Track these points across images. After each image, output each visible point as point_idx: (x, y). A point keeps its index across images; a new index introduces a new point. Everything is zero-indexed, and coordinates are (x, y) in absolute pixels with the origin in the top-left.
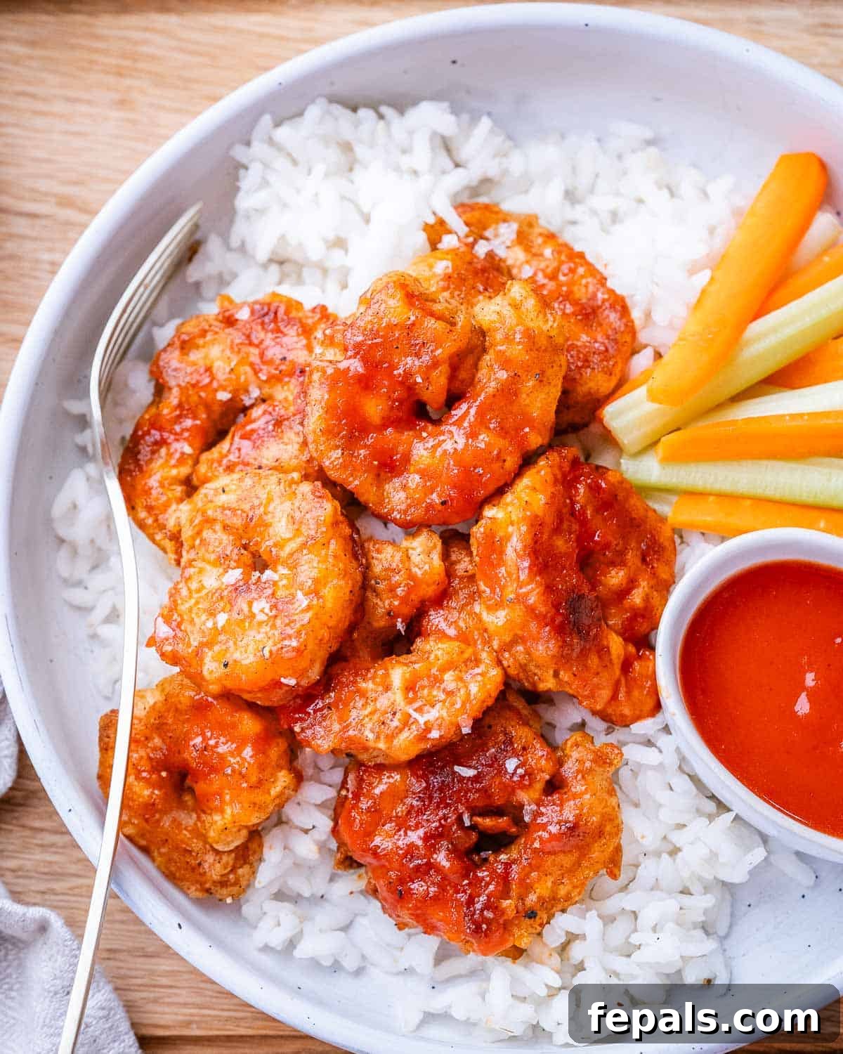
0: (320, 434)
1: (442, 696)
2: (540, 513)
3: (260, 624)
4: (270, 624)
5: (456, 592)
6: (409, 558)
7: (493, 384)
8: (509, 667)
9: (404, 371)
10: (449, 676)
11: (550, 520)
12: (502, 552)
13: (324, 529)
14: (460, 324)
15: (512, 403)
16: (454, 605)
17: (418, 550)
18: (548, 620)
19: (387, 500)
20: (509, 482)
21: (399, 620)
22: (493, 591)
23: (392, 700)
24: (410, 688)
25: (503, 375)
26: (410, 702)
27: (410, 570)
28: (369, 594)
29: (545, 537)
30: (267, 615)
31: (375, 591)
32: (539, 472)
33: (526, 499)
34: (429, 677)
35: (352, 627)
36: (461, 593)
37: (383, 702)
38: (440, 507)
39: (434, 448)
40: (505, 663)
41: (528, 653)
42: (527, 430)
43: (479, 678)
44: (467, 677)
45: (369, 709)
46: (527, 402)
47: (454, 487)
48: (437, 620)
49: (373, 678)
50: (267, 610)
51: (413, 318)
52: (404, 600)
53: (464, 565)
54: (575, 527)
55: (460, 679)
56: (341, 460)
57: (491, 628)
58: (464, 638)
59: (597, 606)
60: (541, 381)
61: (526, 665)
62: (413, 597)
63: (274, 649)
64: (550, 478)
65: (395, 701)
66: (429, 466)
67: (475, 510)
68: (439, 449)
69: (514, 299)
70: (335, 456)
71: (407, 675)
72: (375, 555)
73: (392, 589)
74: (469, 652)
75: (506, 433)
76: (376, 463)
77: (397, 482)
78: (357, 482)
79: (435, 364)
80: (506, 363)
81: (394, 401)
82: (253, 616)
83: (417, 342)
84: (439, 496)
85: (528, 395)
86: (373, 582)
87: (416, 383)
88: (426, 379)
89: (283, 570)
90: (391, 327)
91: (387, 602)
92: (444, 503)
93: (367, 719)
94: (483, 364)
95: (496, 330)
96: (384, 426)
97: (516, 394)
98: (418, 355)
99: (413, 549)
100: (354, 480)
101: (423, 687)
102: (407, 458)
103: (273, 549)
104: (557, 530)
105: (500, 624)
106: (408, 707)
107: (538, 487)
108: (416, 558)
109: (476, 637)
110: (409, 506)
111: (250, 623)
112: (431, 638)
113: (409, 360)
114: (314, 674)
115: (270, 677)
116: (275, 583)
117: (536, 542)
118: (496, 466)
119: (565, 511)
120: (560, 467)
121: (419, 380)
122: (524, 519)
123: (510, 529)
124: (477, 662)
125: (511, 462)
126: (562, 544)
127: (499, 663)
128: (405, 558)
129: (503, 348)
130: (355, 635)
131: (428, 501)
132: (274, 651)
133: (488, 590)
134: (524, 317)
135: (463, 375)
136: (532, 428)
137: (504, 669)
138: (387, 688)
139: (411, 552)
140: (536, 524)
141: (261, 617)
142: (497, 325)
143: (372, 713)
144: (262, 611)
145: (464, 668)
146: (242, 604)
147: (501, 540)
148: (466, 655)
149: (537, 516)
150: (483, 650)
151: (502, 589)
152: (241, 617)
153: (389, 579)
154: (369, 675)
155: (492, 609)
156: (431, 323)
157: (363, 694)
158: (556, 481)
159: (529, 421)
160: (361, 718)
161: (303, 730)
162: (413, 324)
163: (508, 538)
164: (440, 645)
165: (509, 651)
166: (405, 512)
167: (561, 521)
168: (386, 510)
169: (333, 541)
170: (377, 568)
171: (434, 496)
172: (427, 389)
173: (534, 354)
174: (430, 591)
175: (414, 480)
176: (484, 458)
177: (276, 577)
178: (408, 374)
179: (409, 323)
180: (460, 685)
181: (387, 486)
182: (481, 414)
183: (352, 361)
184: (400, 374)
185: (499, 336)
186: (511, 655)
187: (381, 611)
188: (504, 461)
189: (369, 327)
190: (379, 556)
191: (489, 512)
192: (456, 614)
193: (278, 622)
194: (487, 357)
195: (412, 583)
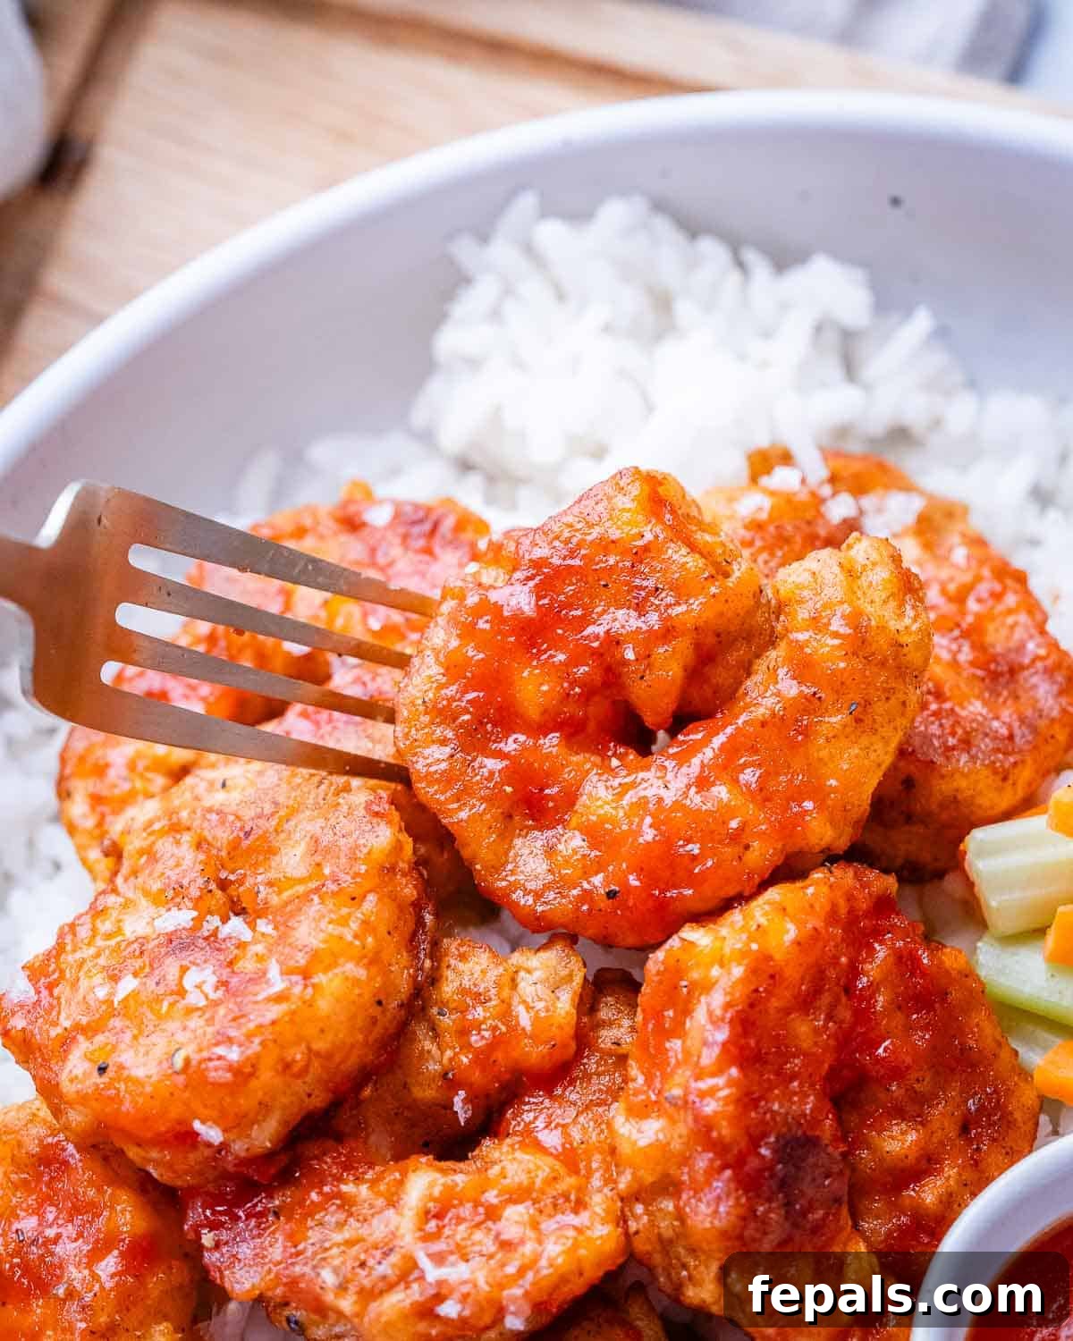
0: (422, 708)
1: (490, 1246)
2: (778, 956)
3: (190, 1011)
4: (207, 1016)
5: (587, 1077)
6: (514, 983)
7: (769, 701)
8: (637, 1233)
9: (608, 632)
10: (516, 1214)
11: (792, 973)
12: (686, 1011)
13: (363, 868)
14: (737, 574)
15: (793, 746)
16: (573, 1097)
17: (537, 975)
18: (730, 1158)
19: (510, 867)
20: (746, 893)
21: (462, 1093)
22: (649, 1080)
23: (392, 1227)
24: (437, 1212)
25: (790, 688)
26: (427, 1238)
27: (509, 1005)
28: (421, 1031)
29: (775, 1003)
30: (206, 997)
31: (433, 1029)
32: (806, 888)
33: (763, 921)
34: (477, 1204)
35: (366, 1075)
36: (594, 1080)
37: (378, 1229)
38: (604, 904)
39: (625, 788)
40: (633, 1226)
41: (680, 1216)
42: (808, 805)
43: (571, 1233)
44: (548, 1225)
45: (346, 1234)
46: (824, 754)
47: (639, 871)
48: (532, 1115)
49: (373, 1183)
50: (208, 988)
51: (649, 537)
52: (483, 1058)
53: (618, 1029)
54: (845, 1014)
55: (535, 1225)
56: (443, 766)
57: (625, 1149)
58: (570, 1159)
59: (841, 1173)
60: (858, 721)
61: (671, 1241)
62: (499, 1055)
63: (195, 1058)
64: (822, 906)
65: (397, 1228)
66: (603, 820)
67: (667, 921)
68: (631, 793)
69: (851, 561)
70: (437, 756)
71: (436, 1192)
72: (453, 962)
73: (463, 1032)
74: (568, 1182)
75: (767, 799)
76: (509, 789)
77: (538, 839)
78: (463, 815)
79: (667, 632)
80: (803, 668)
81: (573, 684)
82: (181, 992)
83: (645, 583)
84: (606, 882)
85: (828, 740)
86: (435, 1010)
87: (626, 663)
88: (645, 657)
89: (264, 926)
90: (606, 545)
91: (449, 1053)
92: (611, 895)
93: (335, 1251)
94: (761, 666)
95: (801, 602)
96: (542, 729)
97: (806, 732)
98: (641, 609)
99: (529, 971)
100: (460, 809)
101: (460, 1220)
102: (570, 798)
103: (262, 888)
104: (805, 1004)
105: (643, 1142)
106: (420, 1245)
107: (789, 910)
108: (527, 986)
109: (594, 1165)
110: (547, 887)
111: (172, 1005)
112: (508, 1141)
113: (621, 613)
114: (264, 1136)
115: (175, 1112)
116: (242, 946)
117: (752, 1005)
118: (729, 851)
119: (832, 974)
120: (850, 898)
121: (630, 655)
122: (744, 954)
123: (715, 972)
124: (579, 1205)
125: (761, 854)
126: (807, 1031)
127: (622, 1220)
128: (506, 980)
129: (802, 637)
130: (367, 1092)
131: (586, 886)
132: (194, 1063)
133: (641, 1080)
134: (859, 594)
135: (720, 676)
136: (820, 806)
137: (627, 1234)
138: (393, 1201)
139: (522, 974)
140: (764, 973)
141: (195, 999)
142: (805, 593)
143: (350, 1243)
144: (199, 987)
145: (550, 1209)
146: (171, 968)
147: (693, 987)
148: (562, 1186)
149: (769, 958)
150: (600, 1190)
151: (666, 1077)
152: (161, 990)
153: (464, 1010)
154: (369, 1176)
155: (640, 1112)
156: (678, 554)
157: (347, 1204)
158: (832, 917)
159: (816, 791)
160: (327, 1245)
161: (217, 1246)
162: (646, 548)
163: (707, 987)
164: (518, 1155)
165: (646, 1204)
166: (538, 895)
167: (816, 991)
168: (504, 884)
169: (371, 897)
170: (448, 988)
171: (598, 880)
172: (642, 678)
173: (858, 664)
174: (534, 1053)
175: (573, 843)
176: (710, 828)
177: (247, 935)
178: (613, 641)
179: (640, 543)
180: (530, 1233)
181: (518, 842)
182: (731, 751)
183: (518, 587)
184: (597, 637)
185: (803, 614)
186: (647, 1212)
187: (433, 1067)
188: (747, 847)
189: (566, 534)
190: (461, 966)
191: (691, 933)
192: (572, 1112)
193: (222, 1011)
194: (773, 654)
195: (504, 1029)
